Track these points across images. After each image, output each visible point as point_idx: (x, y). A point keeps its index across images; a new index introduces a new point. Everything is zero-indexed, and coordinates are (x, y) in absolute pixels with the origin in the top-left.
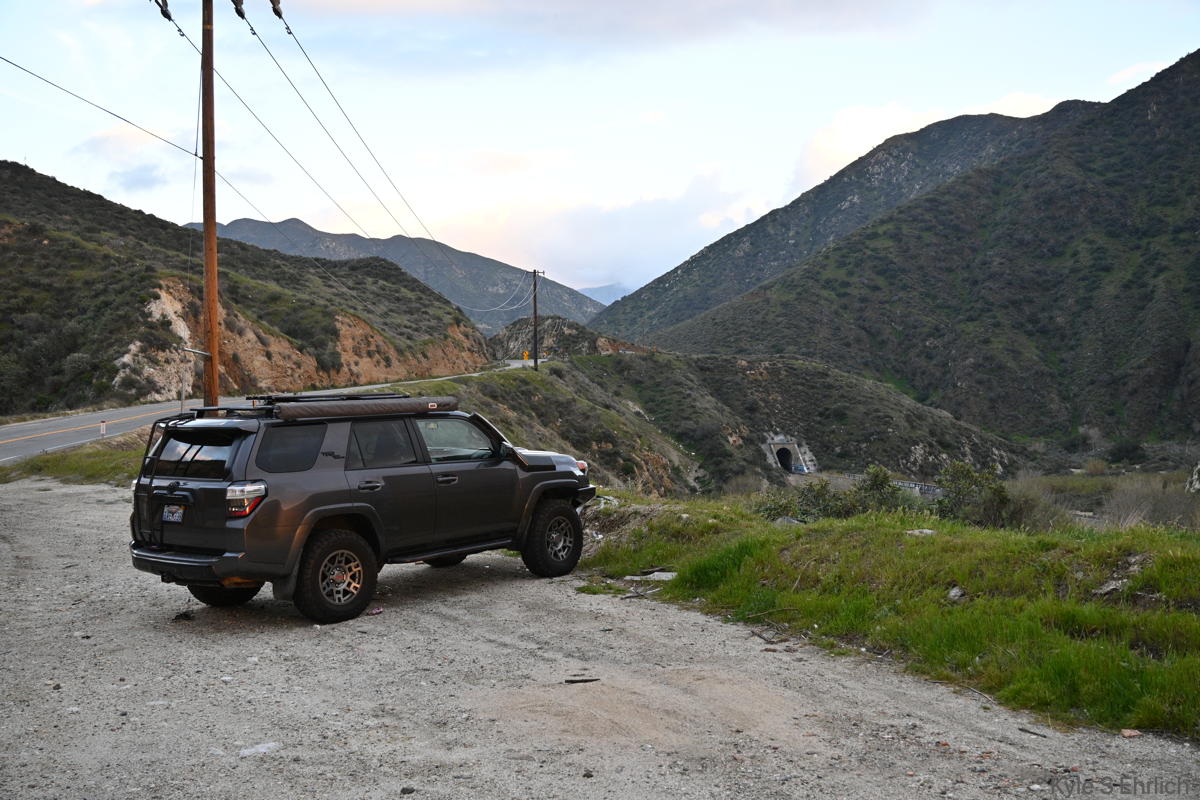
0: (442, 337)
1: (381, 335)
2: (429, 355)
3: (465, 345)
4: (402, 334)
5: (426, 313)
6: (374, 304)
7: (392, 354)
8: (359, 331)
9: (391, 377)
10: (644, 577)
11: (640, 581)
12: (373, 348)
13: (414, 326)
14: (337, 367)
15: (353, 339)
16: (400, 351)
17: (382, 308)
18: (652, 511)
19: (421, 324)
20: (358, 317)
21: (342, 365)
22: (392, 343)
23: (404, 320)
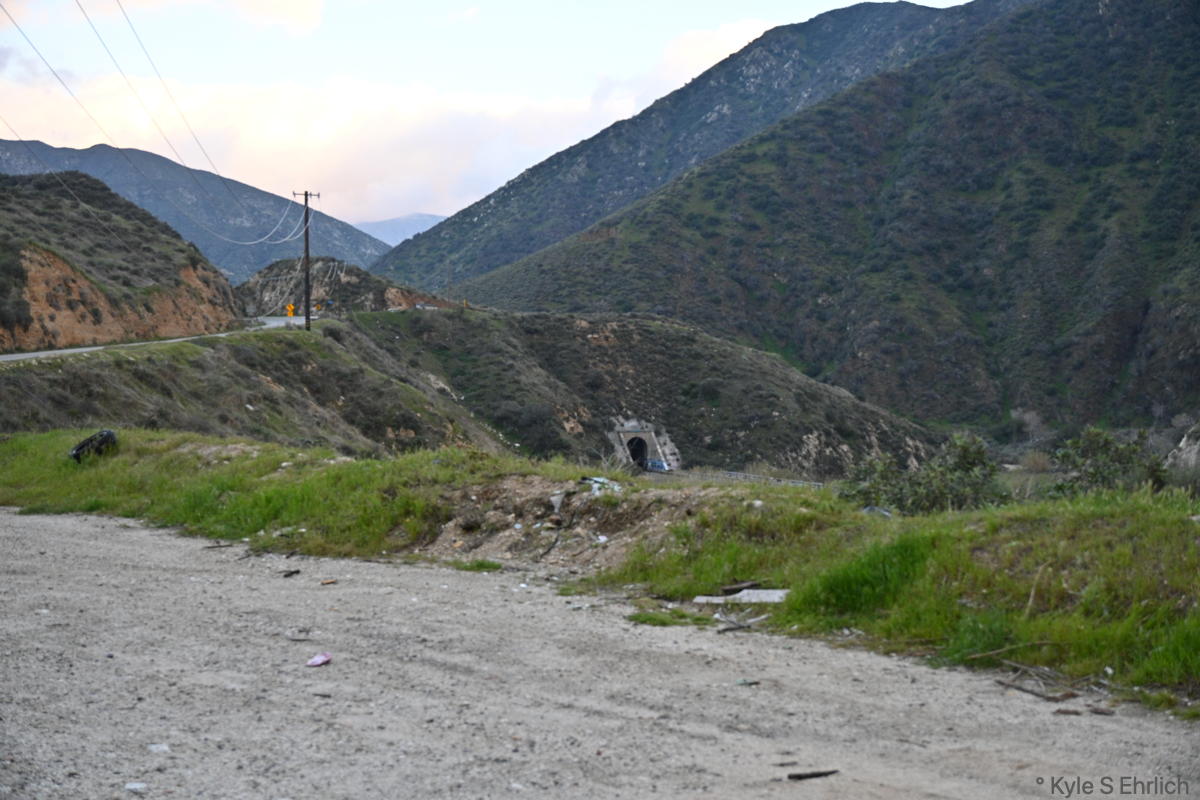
0: (172, 283)
1: (86, 278)
2: (154, 307)
3: (204, 295)
4: (115, 278)
5: (148, 250)
6: (74, 236)
7: (103, 305)
8: (55, 273)
9: (100, 337)
10: (730, 598)
11: (725, 605)
12: (75, 296)
13: (132, 267)
14: (25, 323)
15: (47, 283)
16: (114, 302)
17: (85, 242)
18: (687, 497)
19: (142, 265)
20: (54, 254)
21: (30, 320)
22: (101, 290)
23: (116, 258)
